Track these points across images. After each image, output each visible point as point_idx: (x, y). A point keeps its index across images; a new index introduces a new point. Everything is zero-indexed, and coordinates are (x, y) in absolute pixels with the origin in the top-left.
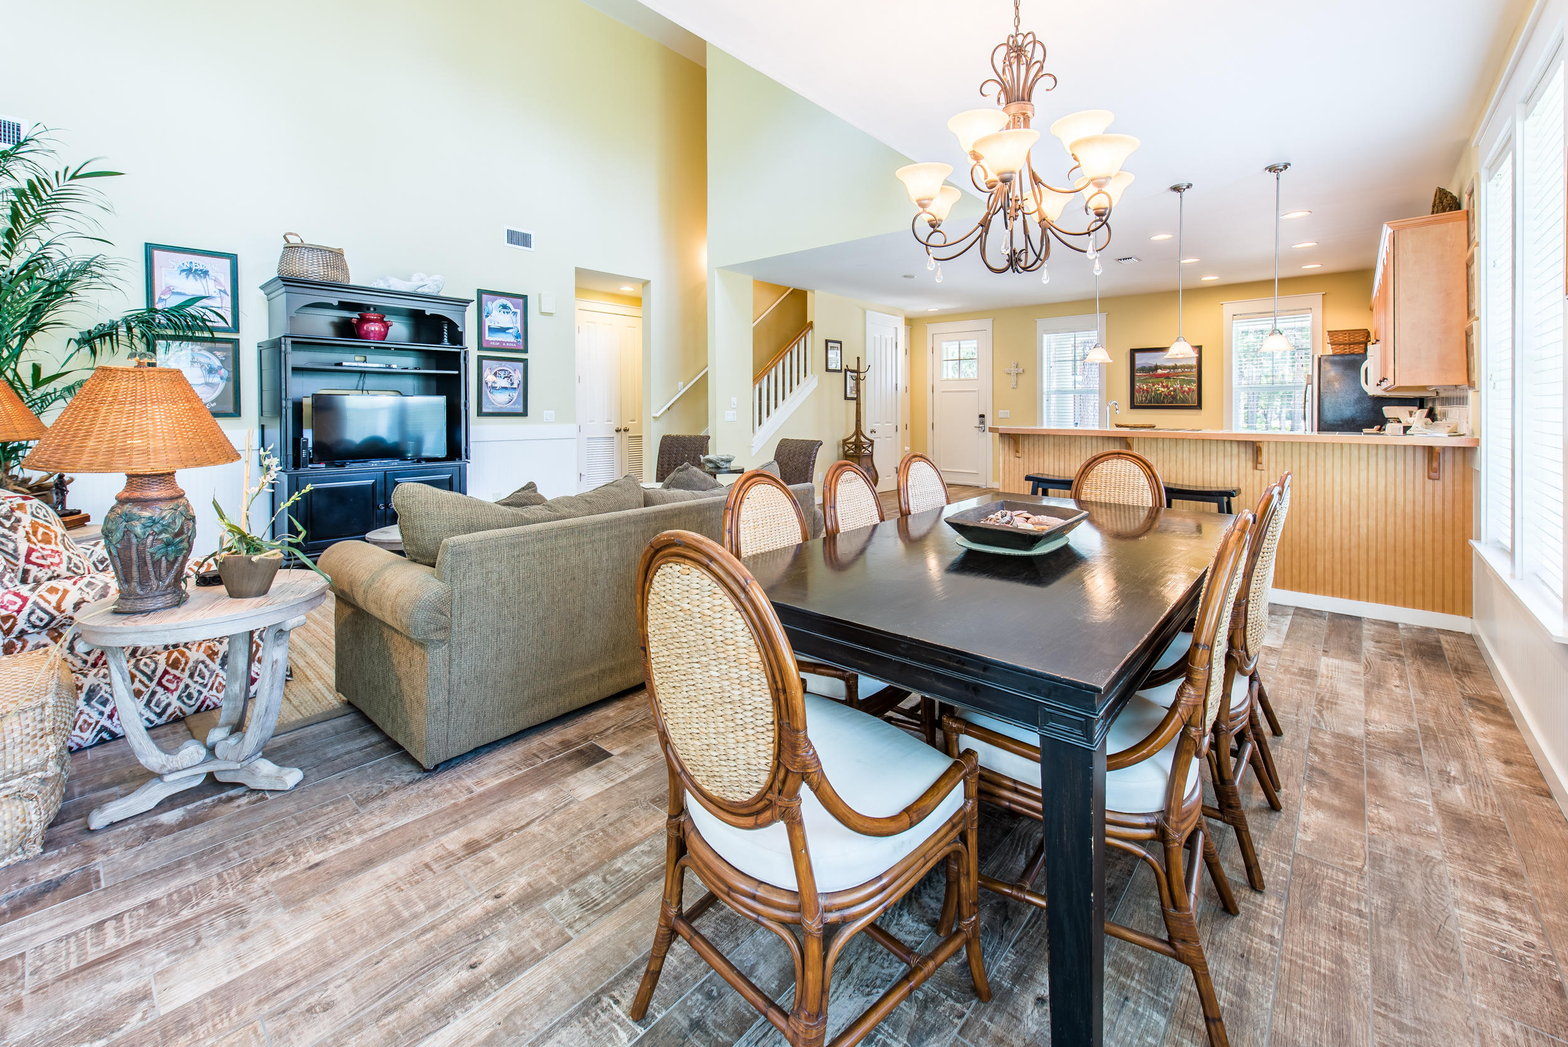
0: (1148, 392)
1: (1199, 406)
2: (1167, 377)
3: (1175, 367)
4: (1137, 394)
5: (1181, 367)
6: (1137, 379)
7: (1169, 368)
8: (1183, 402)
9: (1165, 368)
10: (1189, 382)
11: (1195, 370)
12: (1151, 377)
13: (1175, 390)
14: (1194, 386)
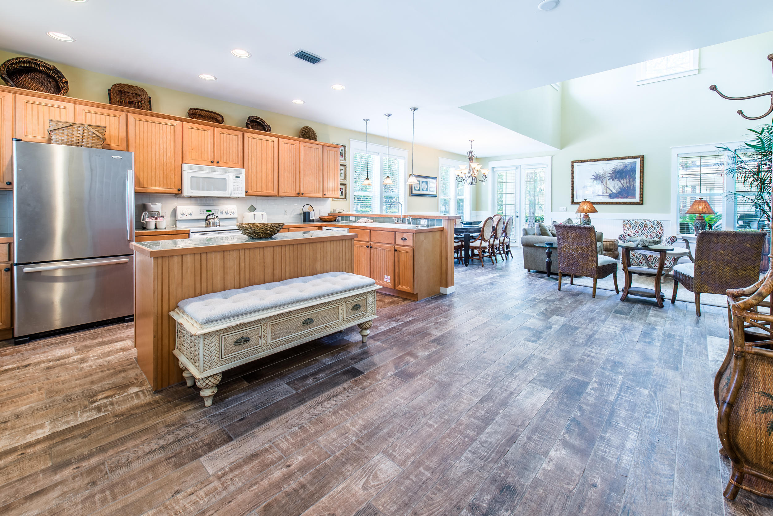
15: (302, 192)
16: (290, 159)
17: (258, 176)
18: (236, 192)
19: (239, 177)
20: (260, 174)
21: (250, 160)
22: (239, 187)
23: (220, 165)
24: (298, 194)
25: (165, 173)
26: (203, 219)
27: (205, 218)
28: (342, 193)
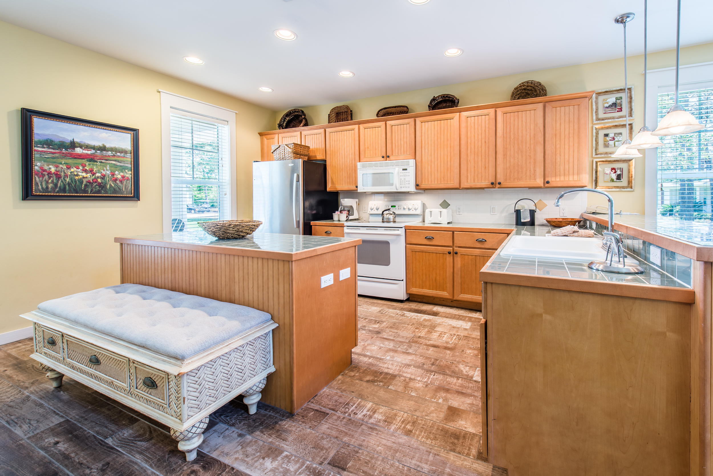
0: (58, 176)
1: (136, 196)
2: (92, 159)
3: (103, 149)
4: (36, 179)
5: (112, 150)
6: (36, 155)
7: (94, 148)
8: (115, 191)
9: (88, 147)
10: (123, 169)
11: (129, 158)
12: (65, 156)
13: (103, 177)
14: (129, 174)
15: (498, 181)
16: (480, 137)
17: (433, 166)
18: (403, 186)
19: (406, 169)
20: (436, 163)
21: (423, 148)
22: (406, 180)
23: (391, 159)
24: (492, 184)
25: (349, 173)
26: (380, 214)
27: (381, 213)
28: (619, 177)
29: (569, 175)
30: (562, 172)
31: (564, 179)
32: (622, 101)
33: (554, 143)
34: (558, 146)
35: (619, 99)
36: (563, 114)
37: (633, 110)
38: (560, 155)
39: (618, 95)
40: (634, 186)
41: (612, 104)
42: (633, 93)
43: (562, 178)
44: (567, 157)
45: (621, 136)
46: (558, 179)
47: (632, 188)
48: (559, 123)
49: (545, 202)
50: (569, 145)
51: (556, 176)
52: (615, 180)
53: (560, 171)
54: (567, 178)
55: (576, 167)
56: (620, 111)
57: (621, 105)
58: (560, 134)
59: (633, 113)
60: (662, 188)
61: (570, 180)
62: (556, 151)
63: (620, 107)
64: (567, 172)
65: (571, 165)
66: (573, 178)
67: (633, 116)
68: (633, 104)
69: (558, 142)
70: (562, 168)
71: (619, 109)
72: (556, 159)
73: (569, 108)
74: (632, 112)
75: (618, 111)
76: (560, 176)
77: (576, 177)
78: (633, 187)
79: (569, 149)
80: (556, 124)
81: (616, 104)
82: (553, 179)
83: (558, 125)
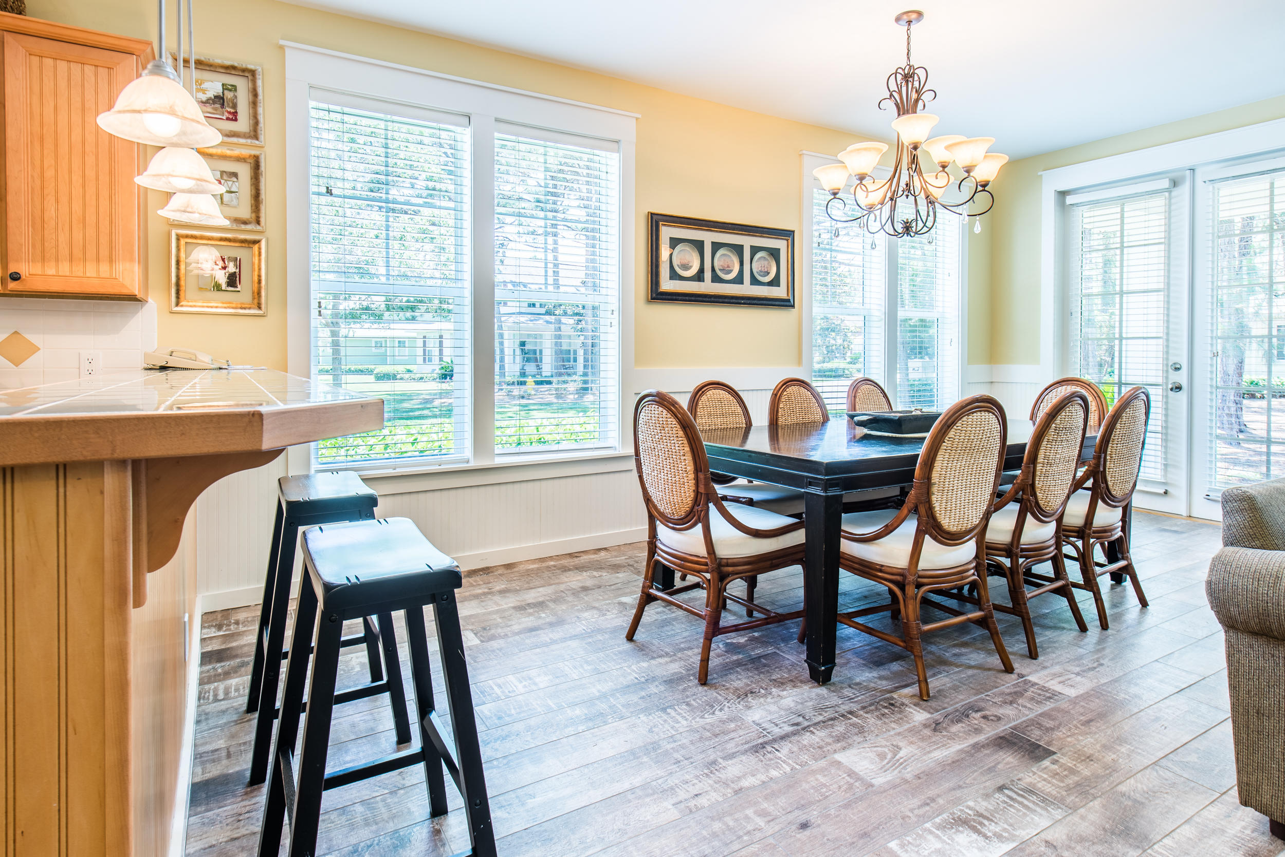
28: (233, 280)
29: (85, 260)
30: (64, 250)
31: (71, 271)
32: (236, 97)
33: (37, 162)
34: (49, 173)
35: (230, 90)
36: (62, 84)
37: (261, 125)
38: (57, 201)
39: (230, 80)
40: (267, 304)
41: (216, 97)
42: (259, 83)
43: (65, 269)
44: (77, 207)
45: (235, 180)
46: (51, 271)
47: (260, 308)
48: (52, 104)
49: (34, 338)
50: (84, 176)
51: (43, 259)
52: (224, 287)
53: (57, 246)
54: (78, 270)
55: (104, 240)
56: (232, 120)
57: (235, 106)
58: (56, 139)
59: (259, 132)
60: (320, 312)
61: (88, 275)
62: (42, 188)
63: (232, 111)
64: (77, 252)
65: (91, 232)
66: (98, 271)
67: (262, 137)
68: (260, 110)
69: (49, 161)
70: (63, 238)
71: (229, 113)
72: (43, 211)
73: (83, 70)
74: (259, 128)
75: (228, 119)
76: (57, 260)
77: (104, 269)
78: (263, 306)
79: (84, 186)
80: (42, 104)
81: (223, 98)
82: (36, 269)
83: (49, 110)
